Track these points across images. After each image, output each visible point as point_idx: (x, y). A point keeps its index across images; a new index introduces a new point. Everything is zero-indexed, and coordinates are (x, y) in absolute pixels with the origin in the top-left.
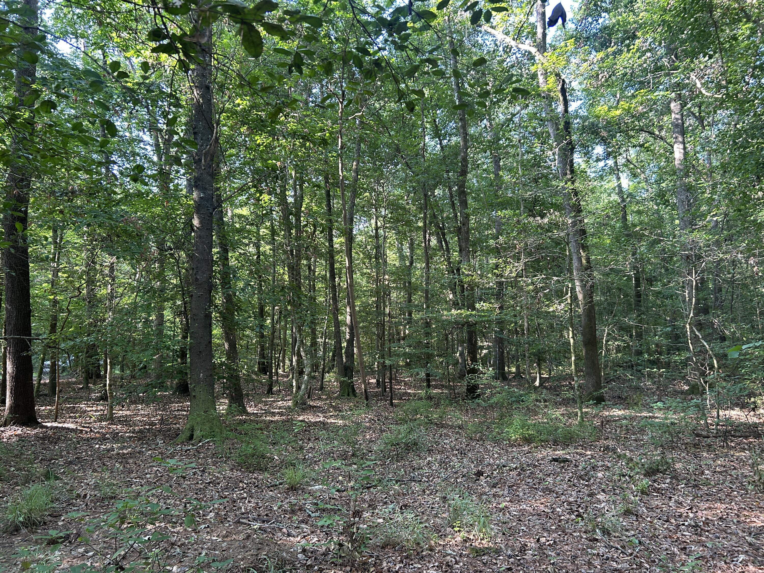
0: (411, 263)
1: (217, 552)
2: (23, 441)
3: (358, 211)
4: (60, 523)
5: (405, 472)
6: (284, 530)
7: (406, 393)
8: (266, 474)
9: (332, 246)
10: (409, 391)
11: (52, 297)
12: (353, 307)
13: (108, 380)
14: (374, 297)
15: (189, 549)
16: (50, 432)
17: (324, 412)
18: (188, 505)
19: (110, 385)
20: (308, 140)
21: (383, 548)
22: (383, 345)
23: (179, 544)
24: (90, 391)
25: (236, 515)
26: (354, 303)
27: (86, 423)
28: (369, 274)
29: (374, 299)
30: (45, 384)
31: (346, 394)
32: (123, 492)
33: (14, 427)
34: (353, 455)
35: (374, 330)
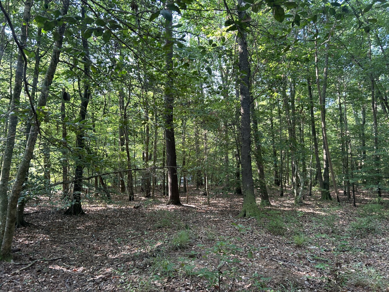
0: (364, 122)
1: (262, 273)
2: (176, 211)
3: (328, 95)
4: (193, 249)
5: (367, 245)
6: (296, 267)
7: (364, 199)
8: (284, 237)
9: (313, 116)
10: (366, 198)
11: (183, 150)
12: (327, 150)
13: (206, 186)
14: (340, 144)
15: (249, 269)
16: (185, 208)
17: (313, 207)
18: (246, 248)
19: (208, 189)
20: (298, 61)
21: (356, 286)
22: (347, 171)
23: (244, 266)
24: (199, 191)
25: (270, 256)
26: (328, 147)
27: (199, 205)
28: (336, 130)
29: (340, 145)
30: (182, 187)
31: (325, 198)
32: (217, 238)
33: (172, 205)
34: (332, 232)
35: (341, 162)
